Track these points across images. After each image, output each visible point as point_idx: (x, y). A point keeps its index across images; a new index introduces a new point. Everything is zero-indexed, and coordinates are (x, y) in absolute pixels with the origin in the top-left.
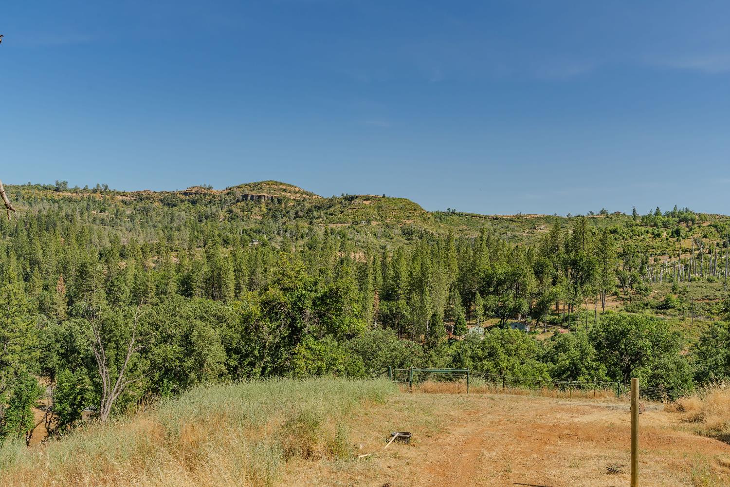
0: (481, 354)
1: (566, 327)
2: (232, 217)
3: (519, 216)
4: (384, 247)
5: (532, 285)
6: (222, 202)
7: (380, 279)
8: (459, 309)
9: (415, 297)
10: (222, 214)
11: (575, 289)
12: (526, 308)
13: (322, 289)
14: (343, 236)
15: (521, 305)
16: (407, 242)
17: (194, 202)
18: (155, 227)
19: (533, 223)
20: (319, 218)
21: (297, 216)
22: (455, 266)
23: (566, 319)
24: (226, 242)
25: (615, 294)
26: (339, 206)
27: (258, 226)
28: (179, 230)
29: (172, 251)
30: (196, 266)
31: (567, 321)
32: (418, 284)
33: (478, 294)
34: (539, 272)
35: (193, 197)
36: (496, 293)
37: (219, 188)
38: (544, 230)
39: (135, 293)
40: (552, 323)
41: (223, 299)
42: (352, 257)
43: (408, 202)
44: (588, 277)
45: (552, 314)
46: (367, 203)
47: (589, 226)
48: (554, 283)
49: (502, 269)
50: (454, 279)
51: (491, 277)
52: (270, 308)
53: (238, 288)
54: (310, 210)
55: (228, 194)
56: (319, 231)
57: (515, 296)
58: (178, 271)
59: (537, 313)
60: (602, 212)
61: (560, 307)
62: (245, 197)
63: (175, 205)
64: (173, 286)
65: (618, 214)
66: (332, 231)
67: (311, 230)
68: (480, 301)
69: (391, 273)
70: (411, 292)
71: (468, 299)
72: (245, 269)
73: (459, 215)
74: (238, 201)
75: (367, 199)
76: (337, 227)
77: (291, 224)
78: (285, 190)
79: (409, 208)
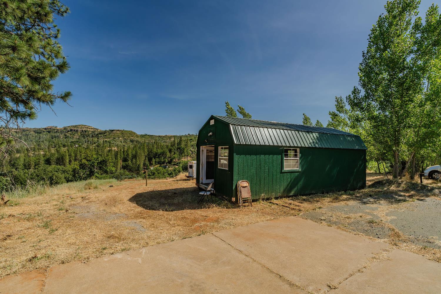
0: (151, 174)
1: (178, 166)
2: (66, 137)
3: (166, 136)
4: (124, 146)
5: (168, 154)
6: (62, 132)
7: (122, 156)
8: (147, 163)
9: (134, 160)
10: (62, 136)
11: (180, 155)
12: (167, 161)
13: (100, 159)
14: (110, 143)
15: (165, 161)
16: (132, 144)
17: (49, 132)
18: (32, 141)
19: (170, 137)
20: (101, 137)
21: (92, 136)
22: (146, 151)
23: (178, 163)
24: (64, 146)
25: (190, 156)
26: (108, 133)
27: (77, 140)
28: (43, 142)
29: (41, 149)
30: (53, 155)
31: (177, 164)
32: (135, 157)
33: (153, 159)
34: (170, 151)
35: (49, 130)
36: (159, 157)
37: (60, 127)
38: (173, 139)
39: (25, 165)
40: (174, 165)
41: (64, 165)
42: (113, 149)
43: (132, 131)
44: (183, 152)
45: (174, 162)
46: (118, 132)
47: (183, 139)
48: (174, 154)
49: (160, 151)
50: (146, 154)
51: (156, 153)
52: (82, 166)
53: (70, 161)
54: (97, 135)
55: (64, 129)
56: (101, 141)
57: (164, 158)
58: (44, 157)
59: (170, 162)
60: (189, 134)
61: (176, 160)
62: (71, 130)
63: (41, 133)
64: (42, 162)
65: (193, 135)
66: (106, 141)
67: (98, 141)
68: (154, 160)
69: (126, 154)
70: (133, 159)
71: (150, 160)
72: (73, 154)
73: (149, 135)
74: (69, 131)
75: (118, 131)
76: (108, 140)
77: (90, 139)
78: (87, 128)
79: (132, 133)
